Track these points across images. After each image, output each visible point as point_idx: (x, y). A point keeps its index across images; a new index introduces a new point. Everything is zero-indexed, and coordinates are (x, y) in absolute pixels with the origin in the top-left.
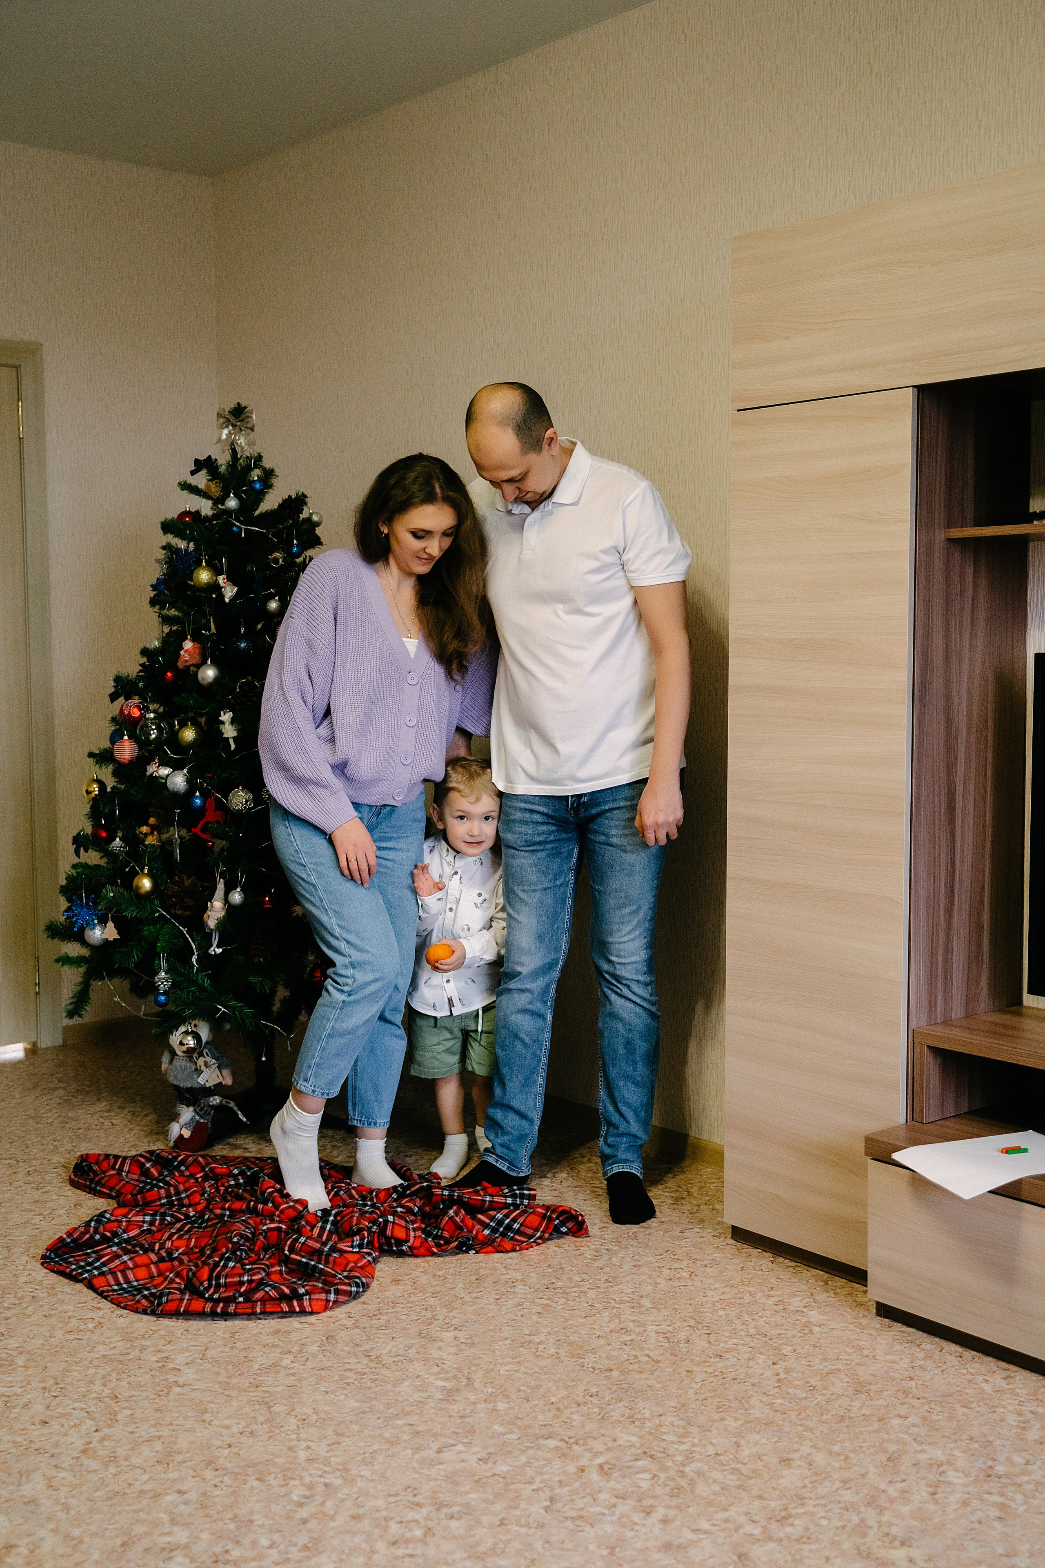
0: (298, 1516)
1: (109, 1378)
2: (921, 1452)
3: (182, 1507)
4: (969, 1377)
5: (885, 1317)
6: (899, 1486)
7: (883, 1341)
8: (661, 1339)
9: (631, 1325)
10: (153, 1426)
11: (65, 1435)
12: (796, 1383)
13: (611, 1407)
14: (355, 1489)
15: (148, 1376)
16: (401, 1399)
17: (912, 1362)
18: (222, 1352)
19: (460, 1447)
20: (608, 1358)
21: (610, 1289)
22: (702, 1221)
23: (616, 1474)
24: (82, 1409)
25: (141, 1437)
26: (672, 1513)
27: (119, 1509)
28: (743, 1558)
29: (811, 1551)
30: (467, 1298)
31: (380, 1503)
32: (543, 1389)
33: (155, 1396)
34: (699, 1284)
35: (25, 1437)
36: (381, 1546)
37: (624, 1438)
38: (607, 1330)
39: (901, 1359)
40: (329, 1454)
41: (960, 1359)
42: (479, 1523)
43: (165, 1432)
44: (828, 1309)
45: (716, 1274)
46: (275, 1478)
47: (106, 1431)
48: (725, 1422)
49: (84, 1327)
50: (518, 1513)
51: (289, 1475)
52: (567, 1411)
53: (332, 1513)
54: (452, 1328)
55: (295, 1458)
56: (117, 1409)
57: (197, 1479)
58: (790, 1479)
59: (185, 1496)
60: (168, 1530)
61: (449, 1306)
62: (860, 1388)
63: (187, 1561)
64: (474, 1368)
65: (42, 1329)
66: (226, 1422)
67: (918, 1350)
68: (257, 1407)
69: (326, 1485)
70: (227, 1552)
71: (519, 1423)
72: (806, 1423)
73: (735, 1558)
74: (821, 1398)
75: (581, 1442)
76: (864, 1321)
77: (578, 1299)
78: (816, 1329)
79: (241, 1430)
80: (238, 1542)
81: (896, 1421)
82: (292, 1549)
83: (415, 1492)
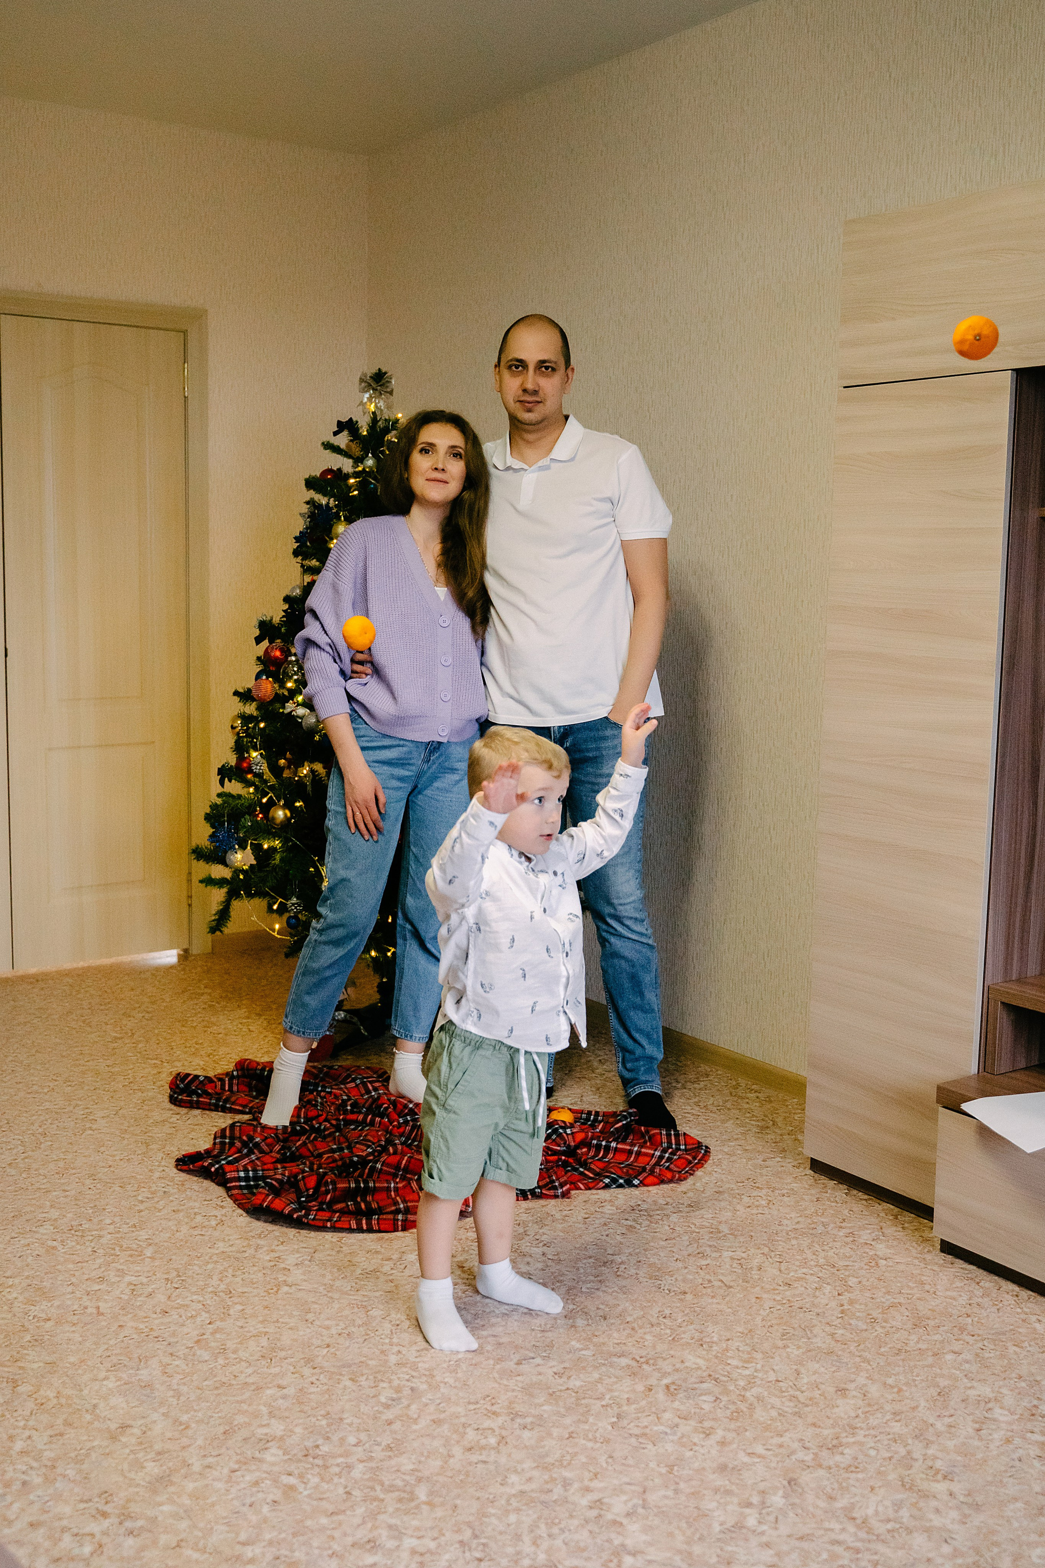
0: (384, 1417)
1: (226, 1274)
2: (970, 1388)
3: (281, 1401)
4: (1023, 1316)
5: (949, 1254)
6: (947, 1420)
7: (944, 1277)
8: (735, 1265)
9: (708, 1249)
10: (262, 1322)
11: (183, 1325)
12: (858, 1314)
13: (682, 1329)
14: (439, 1395)
15: (260, 1274)
16: (488, 1310)
17: (970, 1299)
18: (329, 1255)
19: (538, 1360)
20: (684, 1281)
21: (692, 1214)
22: (784, 1150)
23: (681, 1395)
24: (199, 1302)
25: (250, 1332)
26: (730, 1436)
27: (224, 1399)
28: (793, 1483)
29: (857, 1480)
30: (558, 1216)
31: (460, 1410)
32: (620, 1308)
33: (265, 1294)
34: (776, 1213)
35: (147, 1324)
36: (457, 1451)
37: (692, 1360)
38: (685, 1253)
39: (961, 1296)
40: (418, 1360)
41: (1016, 1298)
42: (550, 1434)
43: (271, 1329)
44: (895, 1243)
45: (792, 1203)
46: (367, 1379)
47: (218, 1323)
48: (788, 1350)
49: (207, 1223)
50: (587, 1427)
51: (380, 1378)
52: (640, 1331)
53: (415, 1416)
54: (541, 1244)
55: (386, 1361)
56: (230, 1303)
57: (296, 1375)
58: (845, 1408)
59: (284, 1390)
60: (266, 1422)
61: (541, 1222)
62: (919, 1323)
63: (280, 1453)
64: (558, 1284)
65: (170, 1223)
66: (327, 1323)
67: (977, 1287)
68: (356, 1310)
69: (412, 1389)
70: (317, 1446)
71: (595, 1340)
72: (866, 1354)
73: (785, 1483)
74: (880, 1330)
75: (651, 1362)
76: (928, 1257)
77: (661, 1222)
78: (882, 1262)
79: (340, 1331)
80: (328, 1438)
81: (949, 1357)
82: (376, 1448)
83: (493, 1401)
